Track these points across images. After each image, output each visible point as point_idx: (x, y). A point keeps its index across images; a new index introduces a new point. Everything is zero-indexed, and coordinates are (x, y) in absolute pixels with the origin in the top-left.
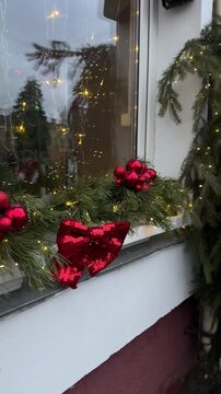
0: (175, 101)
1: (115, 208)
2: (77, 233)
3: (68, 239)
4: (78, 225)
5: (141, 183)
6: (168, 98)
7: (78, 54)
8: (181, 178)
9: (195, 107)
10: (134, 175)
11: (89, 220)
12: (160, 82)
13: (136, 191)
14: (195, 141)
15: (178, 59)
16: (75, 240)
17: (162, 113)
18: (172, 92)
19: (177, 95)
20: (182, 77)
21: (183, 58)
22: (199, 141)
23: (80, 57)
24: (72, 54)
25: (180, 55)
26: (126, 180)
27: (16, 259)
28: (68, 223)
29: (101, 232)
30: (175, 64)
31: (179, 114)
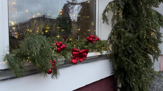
0: (107, 19)
1: (86, 47)
2: (76, 51)
3: (74, 53)
4: (76, 49)
5: (93, 41)
6: (105, 18)
7: (80, 4)
8: (108, 40)
9: (112, 20)
10: (91, 39)
11: (79, 49)
12: (102, 14)
13: (92, 43)
14: (112, 29)
15: (107, 7)
16: (75, 53)
17: (103, 22)
18: (106, 16)
19: (107, 17)
20: (108, 12)
21: (108, 7)
22: (113, 29)
23: (81, 5)
24: (78, 4)
25: (107, 6)
26: (89, 40)
27: (63, 55)
28: (74, 49)
29: (82, 52)
30: (106, 9)
31: (108, 22)
